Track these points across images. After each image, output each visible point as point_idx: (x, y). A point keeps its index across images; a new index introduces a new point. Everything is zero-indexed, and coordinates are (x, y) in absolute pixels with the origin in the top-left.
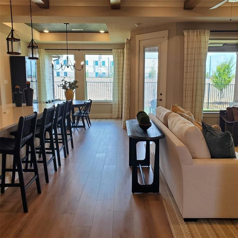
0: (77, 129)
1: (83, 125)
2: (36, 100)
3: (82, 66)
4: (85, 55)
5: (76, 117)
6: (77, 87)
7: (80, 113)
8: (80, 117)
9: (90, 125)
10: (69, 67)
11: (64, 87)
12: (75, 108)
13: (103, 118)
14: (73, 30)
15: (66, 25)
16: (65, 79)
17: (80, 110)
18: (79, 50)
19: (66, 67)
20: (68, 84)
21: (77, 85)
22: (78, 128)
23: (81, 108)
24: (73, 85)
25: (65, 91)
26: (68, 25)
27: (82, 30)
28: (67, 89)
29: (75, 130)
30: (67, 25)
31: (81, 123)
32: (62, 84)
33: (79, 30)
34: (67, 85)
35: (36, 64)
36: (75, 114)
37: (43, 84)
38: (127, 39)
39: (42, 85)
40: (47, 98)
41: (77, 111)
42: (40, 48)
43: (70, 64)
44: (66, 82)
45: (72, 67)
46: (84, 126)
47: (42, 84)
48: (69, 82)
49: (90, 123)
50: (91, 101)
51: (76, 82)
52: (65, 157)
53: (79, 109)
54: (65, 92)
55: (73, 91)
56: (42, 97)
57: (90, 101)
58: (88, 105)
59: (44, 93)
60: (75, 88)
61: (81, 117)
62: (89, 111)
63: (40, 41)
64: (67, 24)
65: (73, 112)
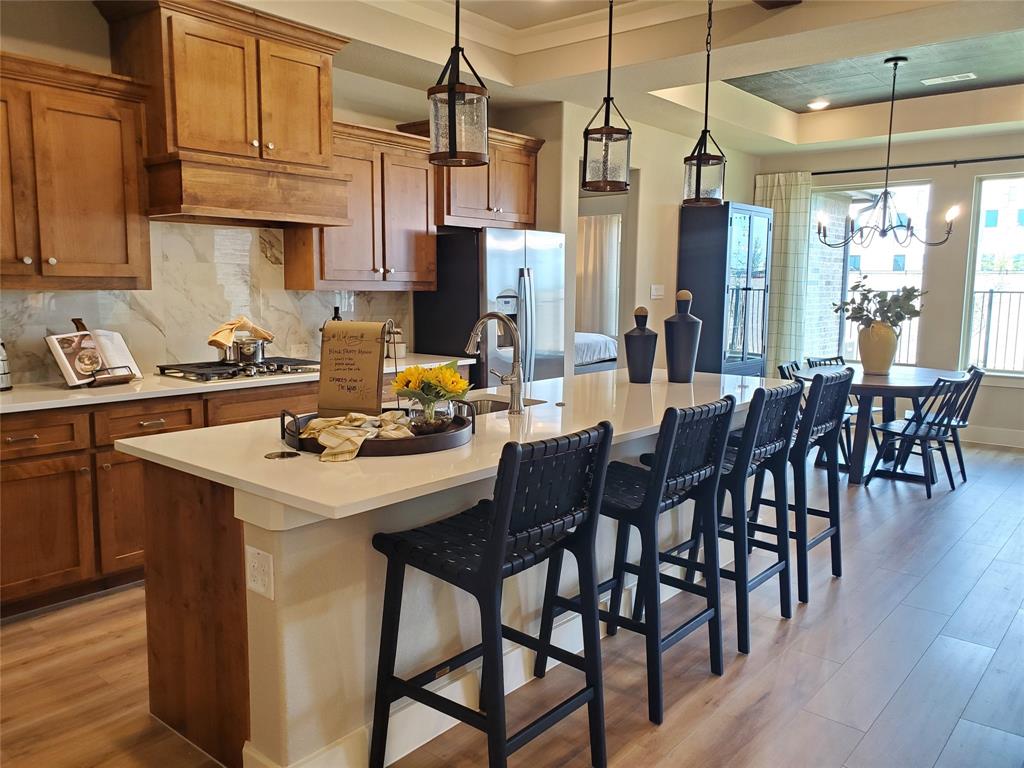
0: (894, 487)
2: (757, 355)
4: (981, 180)
14: (928, 82)
15: (891, 64)
16: (863, 282)
18: (955, 163)
20: (877, 300)
22: (900, 484)
24: (897, 307)
25: (862, 327)
26: (900, 63)
27: (973, 76)
28: (868, 322)
30: (896, 65)
32: (853, 301)
33: (956, 78)
34: (873, 306)
35: (769, 229)
37: (795, 297)
39: (789, 303)
40: (801, 350)
42: (796, 172)
44: (871, 295)
47: (790, 297)
48: (883, 295)
50: (978, 375)
51: (909, 293)
54: (862, 334)
55: (897, 329)
56: (787, 346)
57: (969, 376)
58: (960, 394)
59: (793, 333)
60: (903, 318)
61: (918, 441)
62: (963, 419)
63: (795, 143)
64: (896, 59)
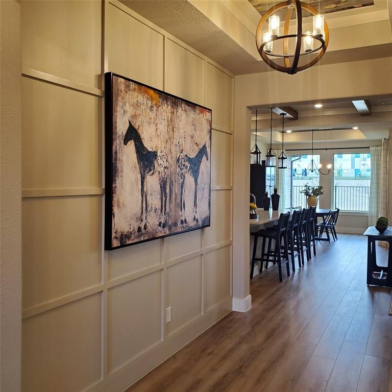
0: (320, 242)
1: (327, 238)
3: (329, 170)
4: (333, 154)
5: (319, 227)
6: (322, 193)
7: (324, 223)
8: (324, 228)
9: (336, 239)
10: (314, 171)
11: (307, 194)
12: (318, 217)
13: (355, 234)
16: (308, 184)
17: (324, 220)
18: (326, 149)
19: (310, 171)
20: (312, 190)
21: (322, 191)
23: (325, 217)
24: (317, 192)
25: (307, 197)
29: (317, 243)
31: (324, 236)
32: (305, 190)
36: (318, 224)
38: (385, 139)
41: (320, 221)
43: (315, 168)
44: (310, 188)
45: (317, 171)
46: (328, 240)
48: (313, 188)
49: (336, 237)
50: (338, 210)
51: (320, 188)
52: (308, 260)
53: (324, 218)
54: (307, 199)
55: (317, 198)
57: (336, 210)
58: (335, 215)
60: (319, 195)
62: (335, 223)
65: (316, 222)
